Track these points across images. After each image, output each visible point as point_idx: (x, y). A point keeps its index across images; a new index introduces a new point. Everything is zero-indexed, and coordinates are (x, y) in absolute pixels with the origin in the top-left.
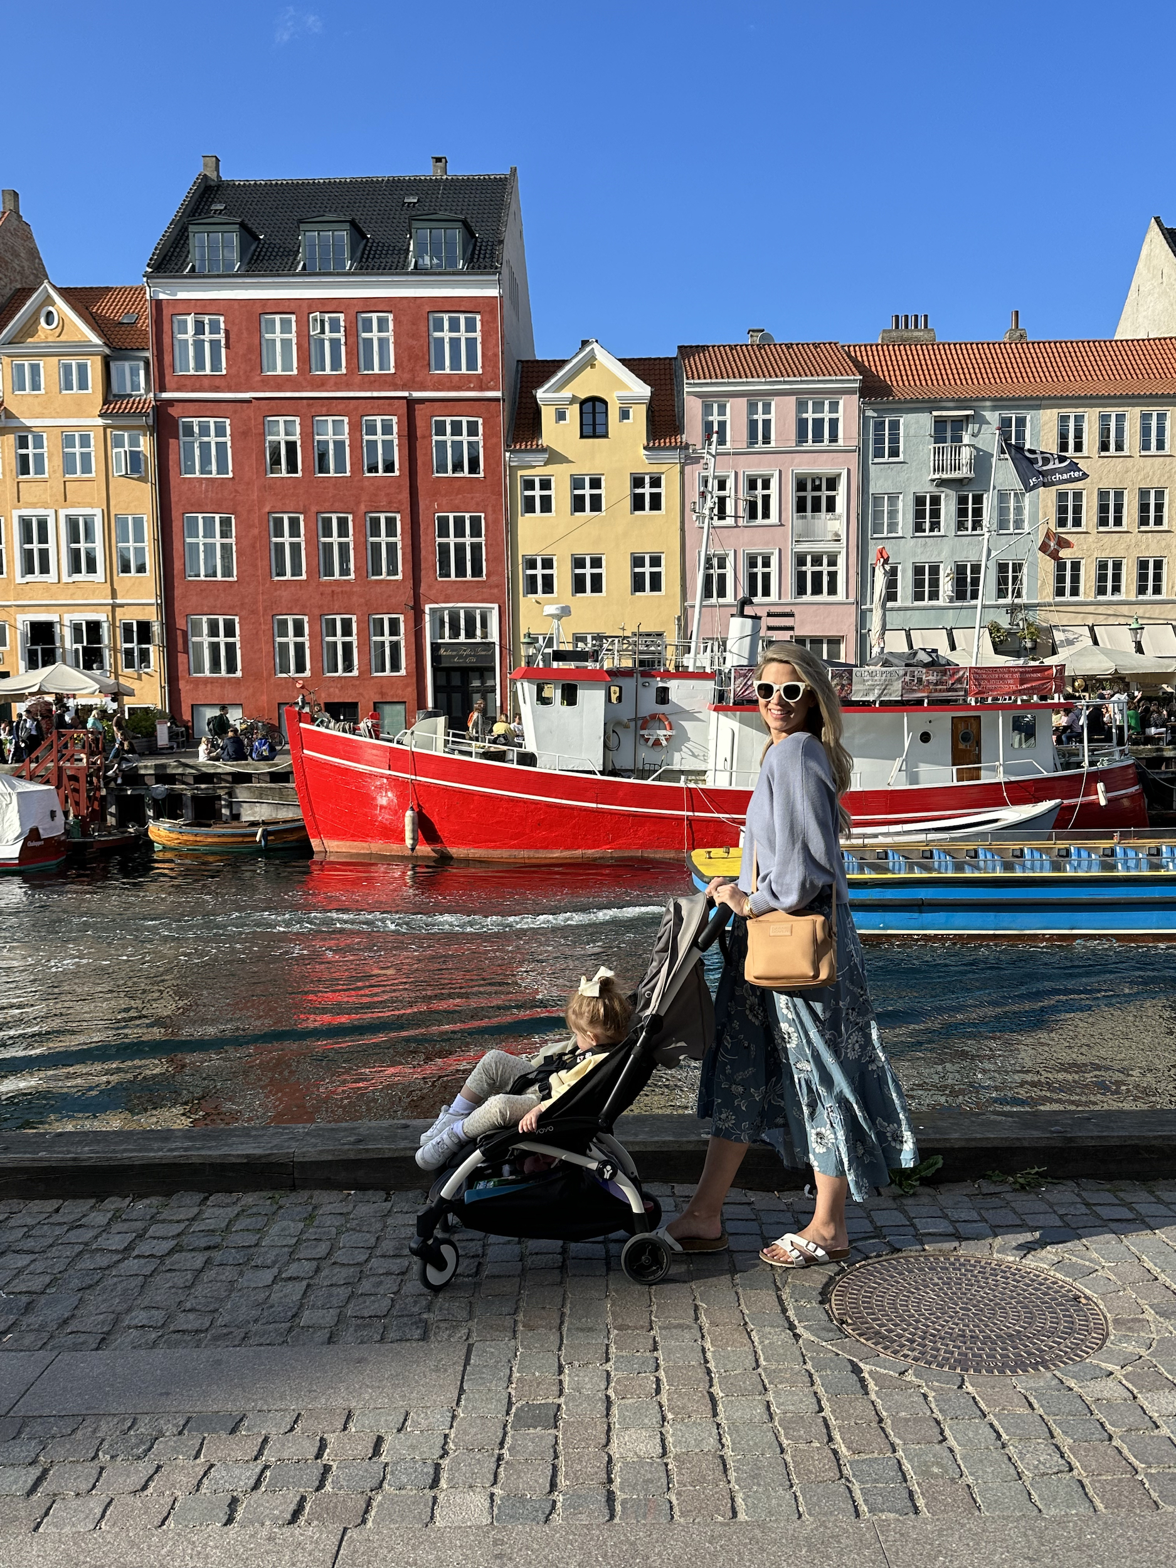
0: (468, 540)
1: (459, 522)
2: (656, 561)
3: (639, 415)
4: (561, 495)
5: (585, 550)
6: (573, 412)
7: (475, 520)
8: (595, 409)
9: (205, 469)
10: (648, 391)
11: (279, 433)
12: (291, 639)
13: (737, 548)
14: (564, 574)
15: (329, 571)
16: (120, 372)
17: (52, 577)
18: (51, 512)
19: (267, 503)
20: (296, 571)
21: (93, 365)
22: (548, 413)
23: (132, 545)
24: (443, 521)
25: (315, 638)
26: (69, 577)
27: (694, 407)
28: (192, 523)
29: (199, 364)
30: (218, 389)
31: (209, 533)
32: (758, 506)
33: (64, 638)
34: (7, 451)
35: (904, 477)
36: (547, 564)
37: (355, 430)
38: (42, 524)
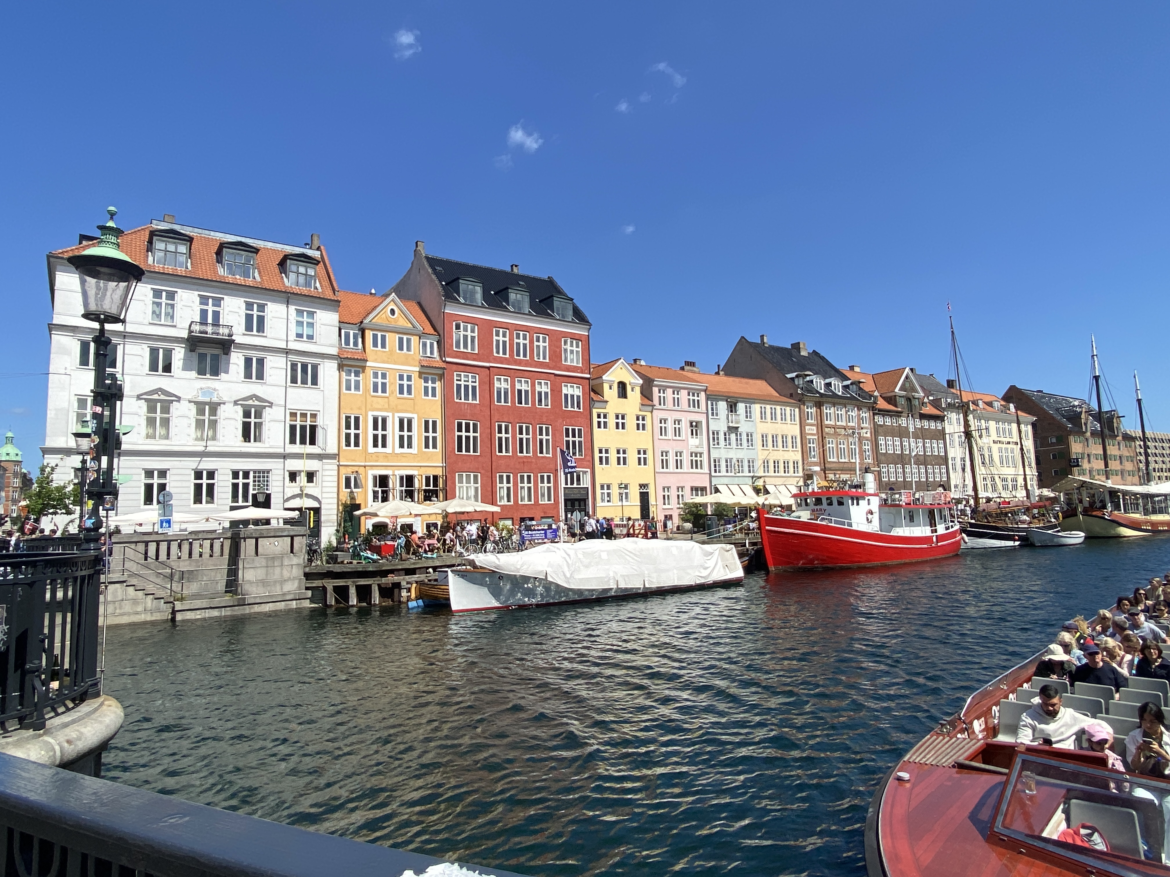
0: (577, 439)
1: (574, 430)
2: (645, 453)
3: (638, 390)
4: (612, 421)
5: (622, 446)
6: (615, 386)
7: (580, 430)
8: (622, 386)
9: (466, 398)
10: (641, 382)
11: (501, 384)
12: (505, 485)
13: (672, 448)
14: (613, 456)
15: (521, 452)
16: (425, 345)
17: (388, 450)
18: (390, 414)
19: (496, 417)
20: (507, 451)
21: (414, 340)
22: (606, 386)
23: (431, 434)
24: (567, 430)
25: (516, 484)
26: (398, 450)
27: (655, 390)
28: (460, 425)
29: (466, 346)
30: (474, 360)
31: (468, 430)
32: (677, 432)
33: (394, 484)
34: (367, 379)
35: (720, 425)
36: (607, 451)
37: (533, 385)
38: (384, 421)
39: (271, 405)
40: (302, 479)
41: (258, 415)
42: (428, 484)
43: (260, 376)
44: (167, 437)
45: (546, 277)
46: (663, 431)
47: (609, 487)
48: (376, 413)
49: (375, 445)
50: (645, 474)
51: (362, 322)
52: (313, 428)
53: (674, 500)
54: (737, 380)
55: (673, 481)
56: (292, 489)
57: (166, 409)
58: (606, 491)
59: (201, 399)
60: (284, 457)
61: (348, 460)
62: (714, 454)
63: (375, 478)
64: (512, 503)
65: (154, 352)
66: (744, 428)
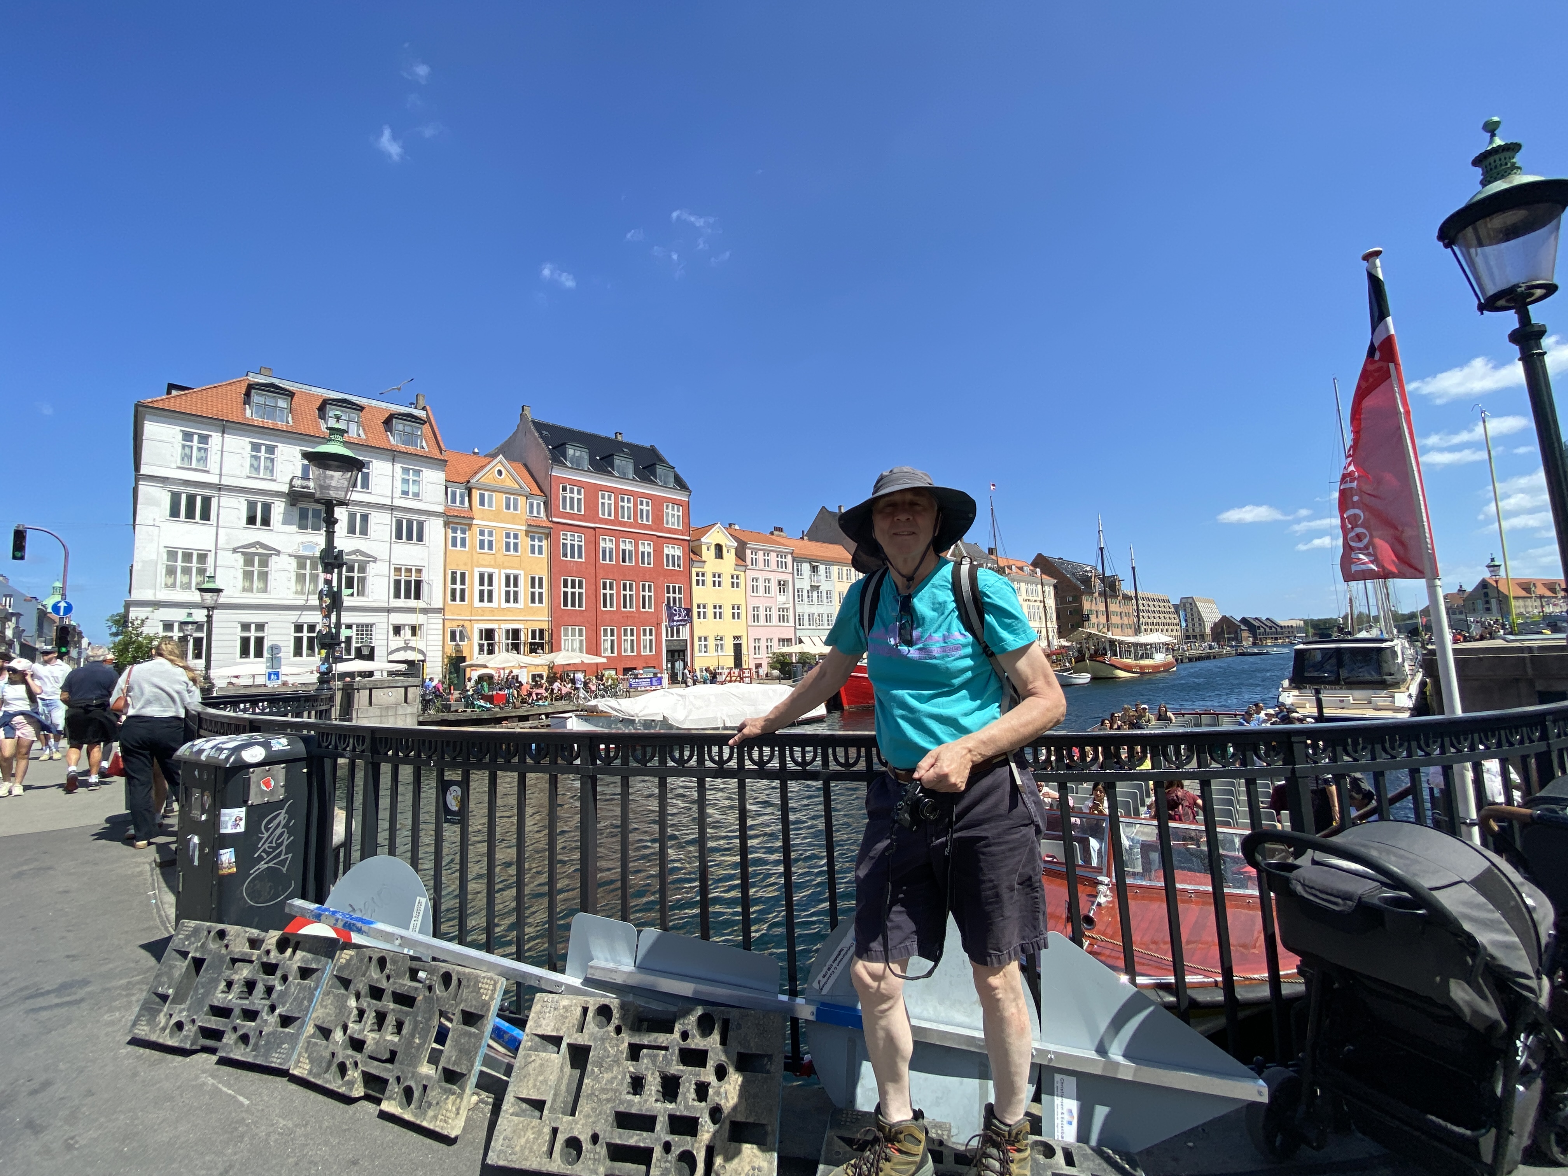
2: (738, 608)
3: (733, 551)
4: (709, 579)
5: (718, 602)
6: (713, 548)
7: (680, 588)
8: (719, 548)
9: (573, 556)
10: (736, 544)
11: (606, 543)
12: (609, 638)
13: (762, 604)
14: (710, 611)
15: (625, 607)
16: (531, 505)
17: (494, 604)
18: (496, 571)
19: (601, 573)
20: (611, 606)
21: (521, 500)
22: (704, 548)
23: (537, 590)
24: (668, 587)
25: (619, 637)
26: (504, 605)
27: (748, 552)
28: (566, 581)
29: (572, 508)
30: (580, 520)
31: (573, 587)
32: (767, 590)
33: (500, 637)
34: (473, 537)
35: (804, 584)
36: (704, 607)
37: (637, 546)
38: (490, 577)
39: (375, 560)
40: (407, 633)
41: (362, 569)
42: (534, 637)
43: (364, 532)
44: (265, 590)
45: (648, 446)
46: (755, 589)
47: (706, 639)
48: (483, 570)
49: (481, 600)
50: (738, 628)
51: (468, 482)
52: (418, 584)
53: (763, 650)
54: (819, 544)
55: (762, 633)
56: (397, 642)
57: (264, 563)
58: (703, 643)
59: (302, 553)
60: (389, 610)
61: (453, 614)
62: (799, 609)
63: (481, 631)
64: (615, 654)
65: (252, 506)
66: (824, 587)
